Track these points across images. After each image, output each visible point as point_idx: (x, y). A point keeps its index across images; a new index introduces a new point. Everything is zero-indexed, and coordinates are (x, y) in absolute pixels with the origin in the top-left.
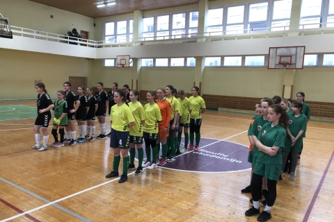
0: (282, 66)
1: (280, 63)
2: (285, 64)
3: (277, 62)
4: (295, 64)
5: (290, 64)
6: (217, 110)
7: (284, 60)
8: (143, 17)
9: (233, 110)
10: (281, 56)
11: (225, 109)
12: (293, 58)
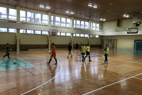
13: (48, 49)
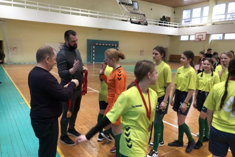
8: (216, 4)
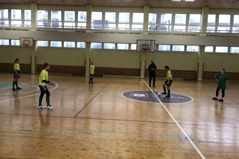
0: (144, 51)
1: (143, 49)
2: (145, 50)
3: (142, 48)
4: (150, 50)
5: (148, 49)
6: (102, 76)
7: (145, 47)
9: (112, 76)
10: (143, 45)
11: (107, 76)
12: (150, 46)
13: (139, 77)
